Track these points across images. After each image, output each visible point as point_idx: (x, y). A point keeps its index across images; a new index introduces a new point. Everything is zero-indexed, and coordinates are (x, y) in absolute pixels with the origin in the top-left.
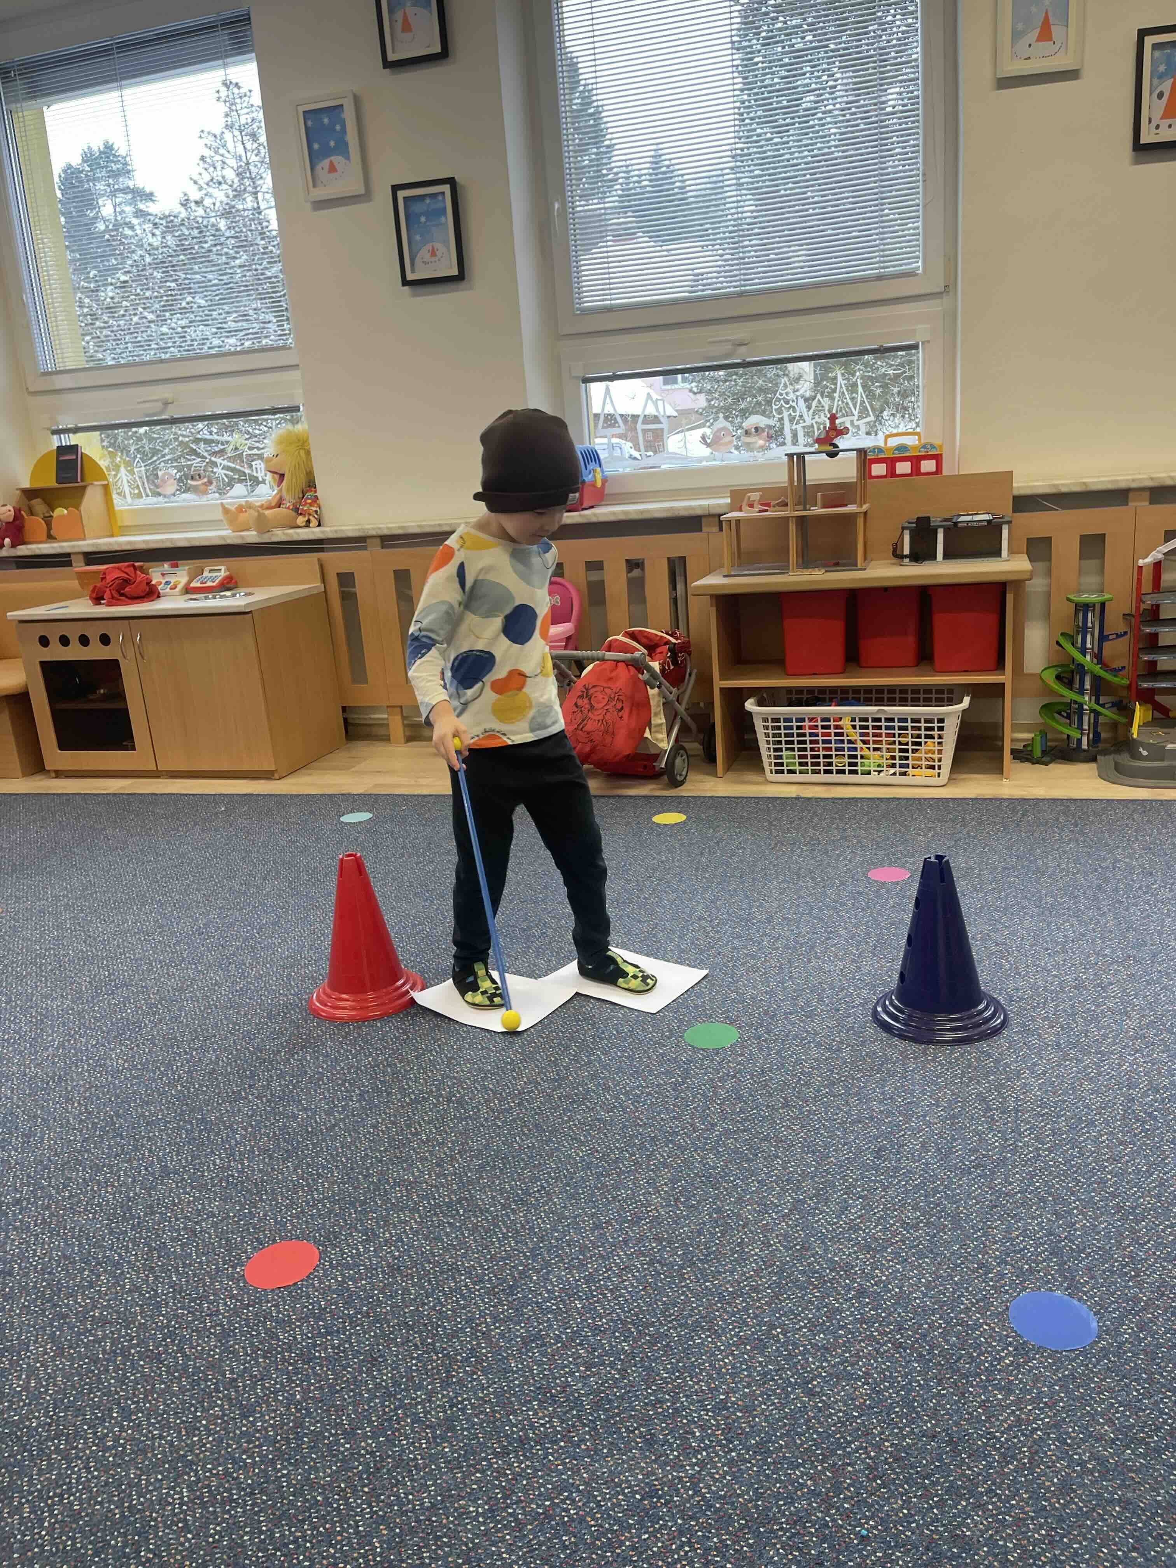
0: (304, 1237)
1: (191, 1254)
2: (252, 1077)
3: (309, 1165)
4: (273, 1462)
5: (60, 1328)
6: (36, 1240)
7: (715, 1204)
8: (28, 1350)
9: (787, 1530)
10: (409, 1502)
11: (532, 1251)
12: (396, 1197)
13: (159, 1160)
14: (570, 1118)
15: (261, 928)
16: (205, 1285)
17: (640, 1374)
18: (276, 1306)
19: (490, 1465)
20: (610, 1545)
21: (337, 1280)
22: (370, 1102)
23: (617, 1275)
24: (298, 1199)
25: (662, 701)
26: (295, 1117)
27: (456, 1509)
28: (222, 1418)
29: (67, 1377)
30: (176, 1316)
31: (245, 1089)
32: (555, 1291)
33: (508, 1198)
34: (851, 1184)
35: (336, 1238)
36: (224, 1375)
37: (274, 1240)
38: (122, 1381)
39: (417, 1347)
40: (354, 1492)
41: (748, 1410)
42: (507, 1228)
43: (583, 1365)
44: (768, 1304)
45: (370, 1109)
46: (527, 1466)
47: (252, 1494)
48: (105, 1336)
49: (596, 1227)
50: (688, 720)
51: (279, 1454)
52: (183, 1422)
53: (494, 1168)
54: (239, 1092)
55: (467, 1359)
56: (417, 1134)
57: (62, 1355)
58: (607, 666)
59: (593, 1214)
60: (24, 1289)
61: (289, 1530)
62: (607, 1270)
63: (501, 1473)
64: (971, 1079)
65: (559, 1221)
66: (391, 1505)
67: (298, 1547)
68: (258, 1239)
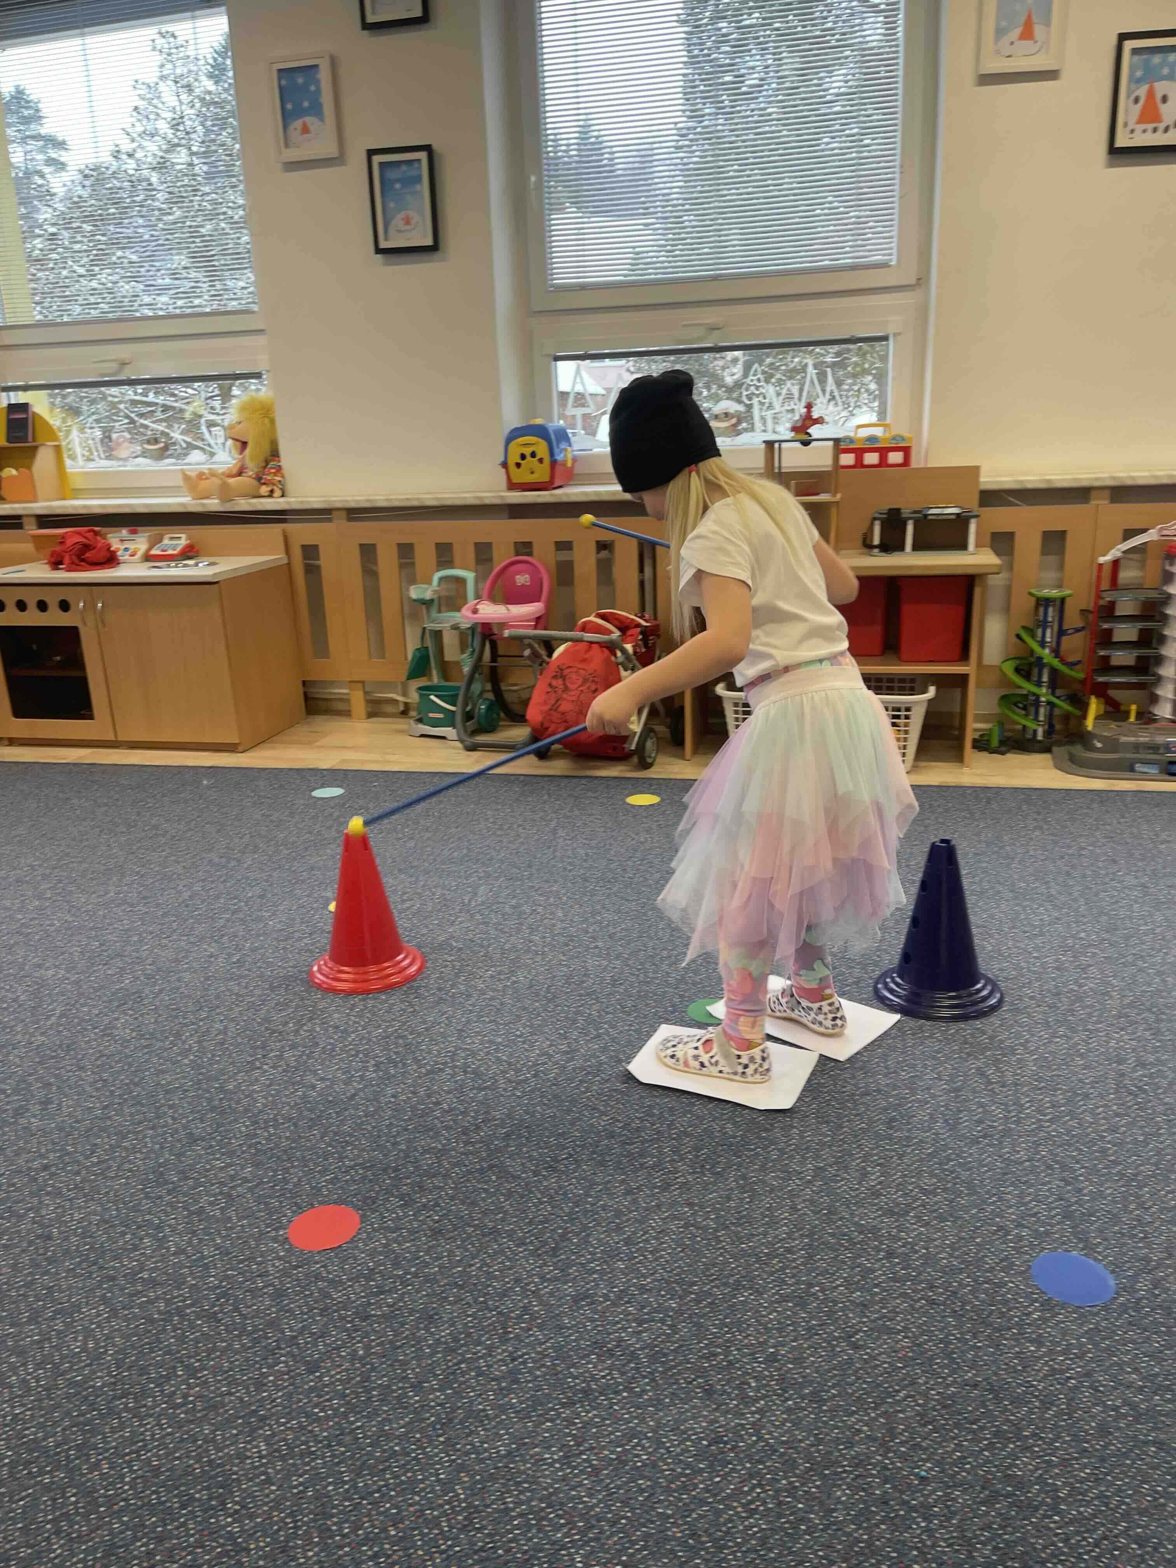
0: (340, 1202)
1: (230, 1218)
2: (263, 1047)
3: (336, 1134)
4: (345, 1415)
6: (72, 1204)
7: (739, 1170)
8: (80, 1313)
9: (850, 1472)
10: (486, 1450)
11: (569, 1215)
12: (427, 1164)
13: (185, 1128)
14: (587, 1088)
16: (250, 1247)
17: (690, 1329)
18: (325, 1267)
19: (559, 1415)
20: (684, 1488)
21: (380, 1243)
22: (386, 1072)
23: (655, 1238)
24: (330, 1165)
26: (314, 1087)
27: (532, 1456)
28: (288, 1373)
32: (596, 1253)
33: (538, 1165)
34: (867, 1152)
35: (374, 1203)
36: (283, 1333)
37: (313, 1206)
38: (182, 1339)
39: (470, 1306)
40: (430, 1442)
41: (798, 1361)
42: (542, 1193)
43: (635, 1320)
44: (803, 1264)
45: (388, 1079)
46: (595, 1416)
47: (329, 1446)
48: (157, 1298)
49: (629, 1192)
51: (352, 1409)
52: (249, 1379)
53: (520, 1136)
54: (253, 1062)
55: (522, 1317)
56: (437, 1103)
57: (116, 1316)
59: (623, 1181)
61: (372, 1479)
62: (645, 1233)
63: (570, 1422)
64: (969, 1054)
65: (591, 1187)
66: (467, 1453)
67: (383, 1496)
68: (296, 1204)
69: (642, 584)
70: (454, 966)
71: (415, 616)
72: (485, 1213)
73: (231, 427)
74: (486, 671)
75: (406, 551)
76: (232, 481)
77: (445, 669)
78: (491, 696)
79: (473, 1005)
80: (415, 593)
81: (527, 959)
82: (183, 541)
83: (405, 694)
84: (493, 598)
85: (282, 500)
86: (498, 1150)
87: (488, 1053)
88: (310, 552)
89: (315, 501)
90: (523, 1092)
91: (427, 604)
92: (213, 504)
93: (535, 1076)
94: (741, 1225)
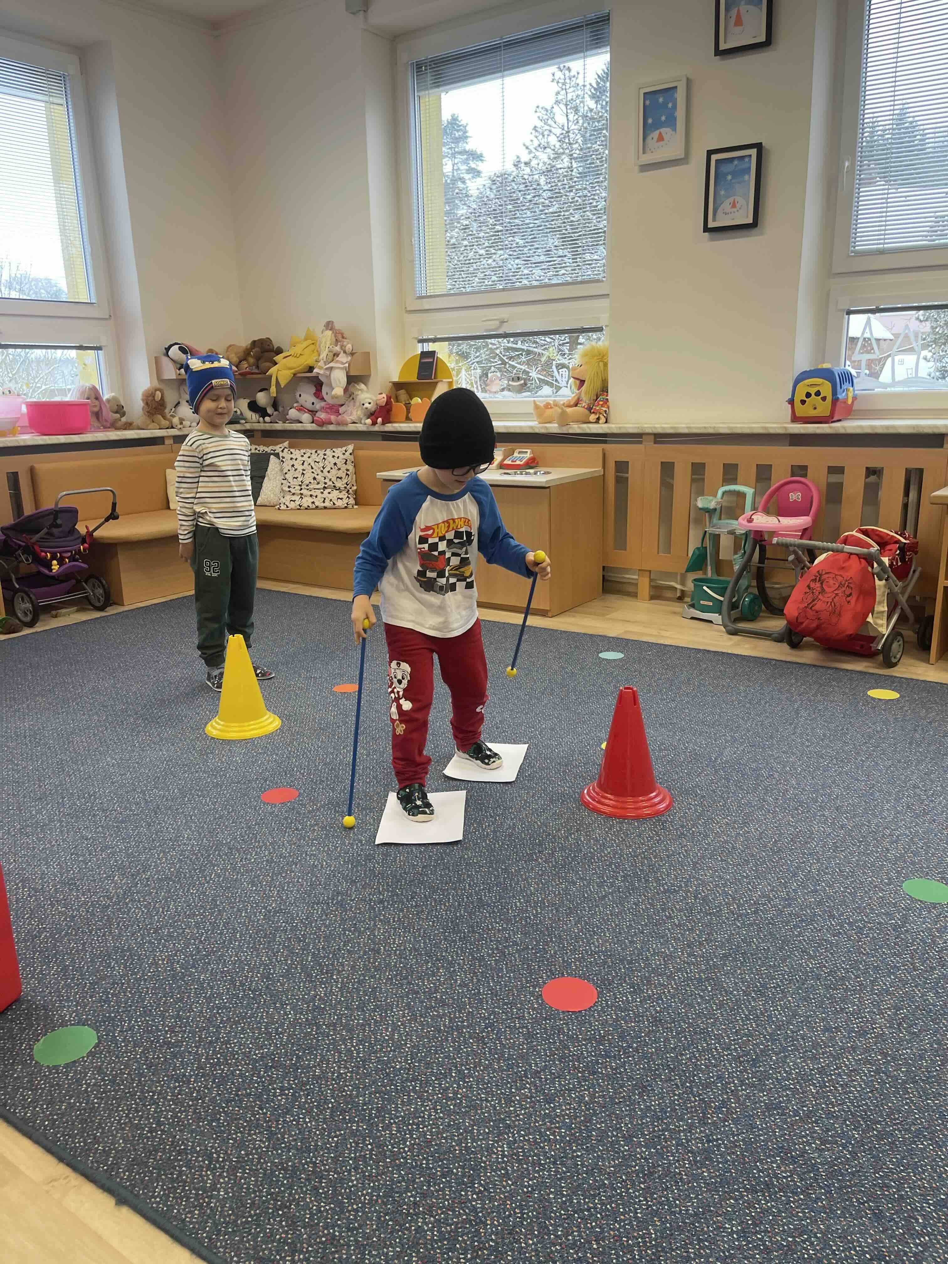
0: (583, 977)
1: (502, 969)
2: (540, 845)
3: (586, 923)
4: (570, 1143)
5: (413, 1000)
6: (395, 932)
7: (936, 1036)
8: (392, 1011)
10: (676, 1206)
11: (770, 1035)
12: (655, 964)
13: (477, 894)
14: (800, 934)
15: (541, 731)
16: (513, 995)
17: (868, 1160)
18: (567, 1024)
19: (742, 1197)
21: (612, 1017)
22: (632, 884)
23: (846, 1074)
24: (580, 947)
25: (887, 591)
27: (714, 1223)
28: (531, 1098)
29: (420, 1037)
30: (494, 1013)
31: (536, 854)
32: (791, 1074)
33: (748, 987)
35: (610, 984)
36: (531, 1066)
37: (563, 975)
38: (458, 1050)
39: (678, 1087)
40: (633, 1185)
42: (750, 1011)
43: (820, 1139)
45: (633, 889)
46: (773, 1206)
47: (554, 1163)
48: (444, 1015)
49: (827, 1029)
50: (908, 611)
51: (575, 1140)
52: (502, 1093)
53: (735, 960)
54: (531, 855)
55: (719, 1108)
56: (670, 917)
57: (415, 1020)
58: (841, 556)
59: (823, 1019)
60: (387, 965)
61: (584, 1200)
62: (837, 1068)
63: (750, 1205)
65: (794, 1016)
66: (661, 1204)
67: (591, 1215)
68: (551, 971)
69: (905, 506)
70: (696, 810)
71: (699, 521)
72: (698, 1016)
73: (574, 369)
74: (754, 570)
75: (698, 469)
76: (569, 410)
77: (719, 566)
78: (756, 591)
79: (709, 844)
80: (701, 503)
81: (759, 814)
82: (528, 456)
83: (683, 583)
84: (767, 511)
85: (606, 425)
86: (715, 966)
87: (717, 886)
88: (622, 467)
89: (630, 427)
90: (743, 924)
91: (711, 512)
92: (554, 428)
93: (756, 912)
94: (929, 1083)
